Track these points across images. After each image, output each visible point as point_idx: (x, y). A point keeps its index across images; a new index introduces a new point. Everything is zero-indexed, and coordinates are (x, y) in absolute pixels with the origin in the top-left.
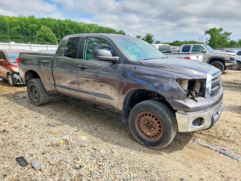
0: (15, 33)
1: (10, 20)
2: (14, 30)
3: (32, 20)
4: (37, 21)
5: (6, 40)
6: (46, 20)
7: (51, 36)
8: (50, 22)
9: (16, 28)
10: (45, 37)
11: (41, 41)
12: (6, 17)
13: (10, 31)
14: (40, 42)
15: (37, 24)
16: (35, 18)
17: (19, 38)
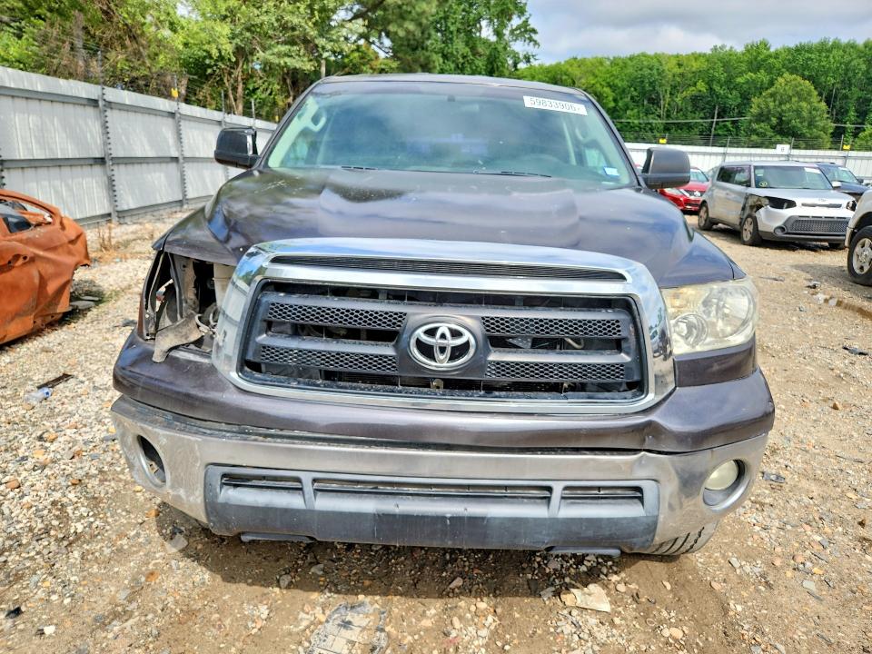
0: (681, 110)
1: (680, 65)
2: (684, 99)
3: (756, 59)
4: (771, 60)
5: (650, 134)
6: (810, 50)
7: (805, 114)
8: (827, 57)
9: (691, 91)
10: (780, 119)
11: (757, 134)
12: (669, 57)
13: (669, 104)
14: (754, 137)
15: (770, 70)
16: (768, 49)
17: (689, 127)
